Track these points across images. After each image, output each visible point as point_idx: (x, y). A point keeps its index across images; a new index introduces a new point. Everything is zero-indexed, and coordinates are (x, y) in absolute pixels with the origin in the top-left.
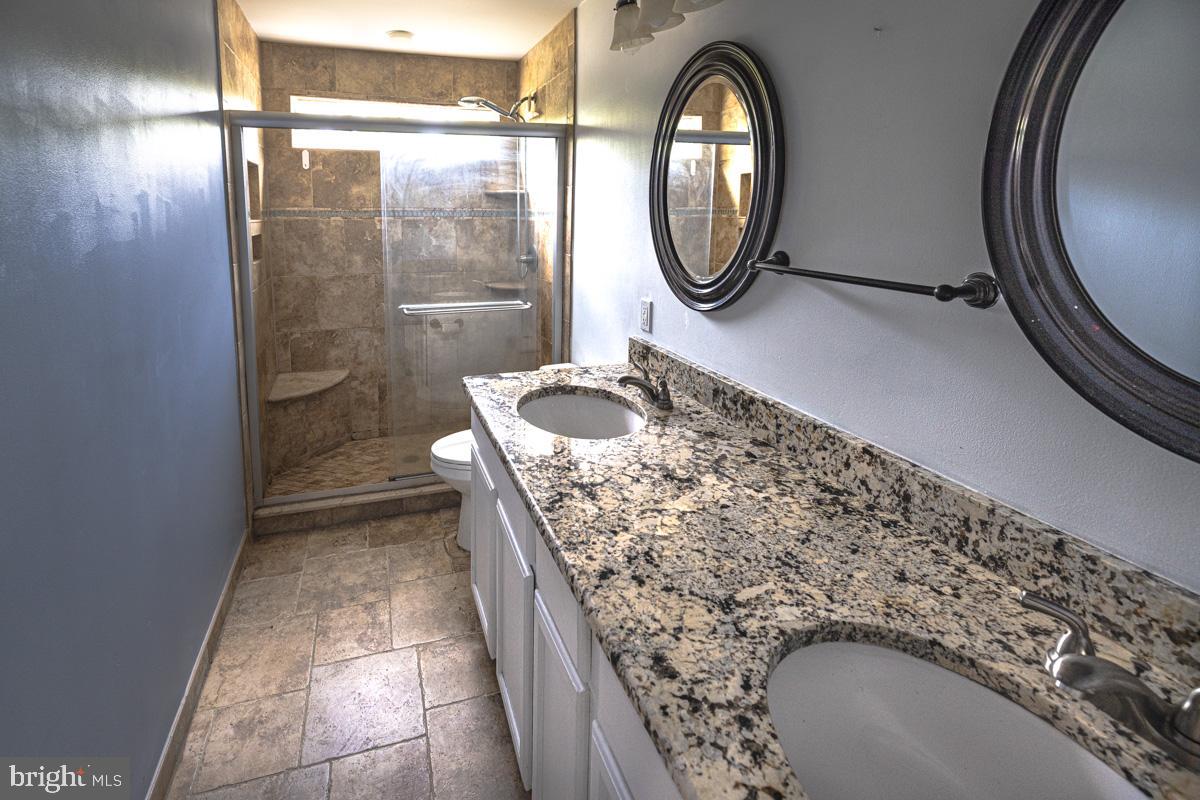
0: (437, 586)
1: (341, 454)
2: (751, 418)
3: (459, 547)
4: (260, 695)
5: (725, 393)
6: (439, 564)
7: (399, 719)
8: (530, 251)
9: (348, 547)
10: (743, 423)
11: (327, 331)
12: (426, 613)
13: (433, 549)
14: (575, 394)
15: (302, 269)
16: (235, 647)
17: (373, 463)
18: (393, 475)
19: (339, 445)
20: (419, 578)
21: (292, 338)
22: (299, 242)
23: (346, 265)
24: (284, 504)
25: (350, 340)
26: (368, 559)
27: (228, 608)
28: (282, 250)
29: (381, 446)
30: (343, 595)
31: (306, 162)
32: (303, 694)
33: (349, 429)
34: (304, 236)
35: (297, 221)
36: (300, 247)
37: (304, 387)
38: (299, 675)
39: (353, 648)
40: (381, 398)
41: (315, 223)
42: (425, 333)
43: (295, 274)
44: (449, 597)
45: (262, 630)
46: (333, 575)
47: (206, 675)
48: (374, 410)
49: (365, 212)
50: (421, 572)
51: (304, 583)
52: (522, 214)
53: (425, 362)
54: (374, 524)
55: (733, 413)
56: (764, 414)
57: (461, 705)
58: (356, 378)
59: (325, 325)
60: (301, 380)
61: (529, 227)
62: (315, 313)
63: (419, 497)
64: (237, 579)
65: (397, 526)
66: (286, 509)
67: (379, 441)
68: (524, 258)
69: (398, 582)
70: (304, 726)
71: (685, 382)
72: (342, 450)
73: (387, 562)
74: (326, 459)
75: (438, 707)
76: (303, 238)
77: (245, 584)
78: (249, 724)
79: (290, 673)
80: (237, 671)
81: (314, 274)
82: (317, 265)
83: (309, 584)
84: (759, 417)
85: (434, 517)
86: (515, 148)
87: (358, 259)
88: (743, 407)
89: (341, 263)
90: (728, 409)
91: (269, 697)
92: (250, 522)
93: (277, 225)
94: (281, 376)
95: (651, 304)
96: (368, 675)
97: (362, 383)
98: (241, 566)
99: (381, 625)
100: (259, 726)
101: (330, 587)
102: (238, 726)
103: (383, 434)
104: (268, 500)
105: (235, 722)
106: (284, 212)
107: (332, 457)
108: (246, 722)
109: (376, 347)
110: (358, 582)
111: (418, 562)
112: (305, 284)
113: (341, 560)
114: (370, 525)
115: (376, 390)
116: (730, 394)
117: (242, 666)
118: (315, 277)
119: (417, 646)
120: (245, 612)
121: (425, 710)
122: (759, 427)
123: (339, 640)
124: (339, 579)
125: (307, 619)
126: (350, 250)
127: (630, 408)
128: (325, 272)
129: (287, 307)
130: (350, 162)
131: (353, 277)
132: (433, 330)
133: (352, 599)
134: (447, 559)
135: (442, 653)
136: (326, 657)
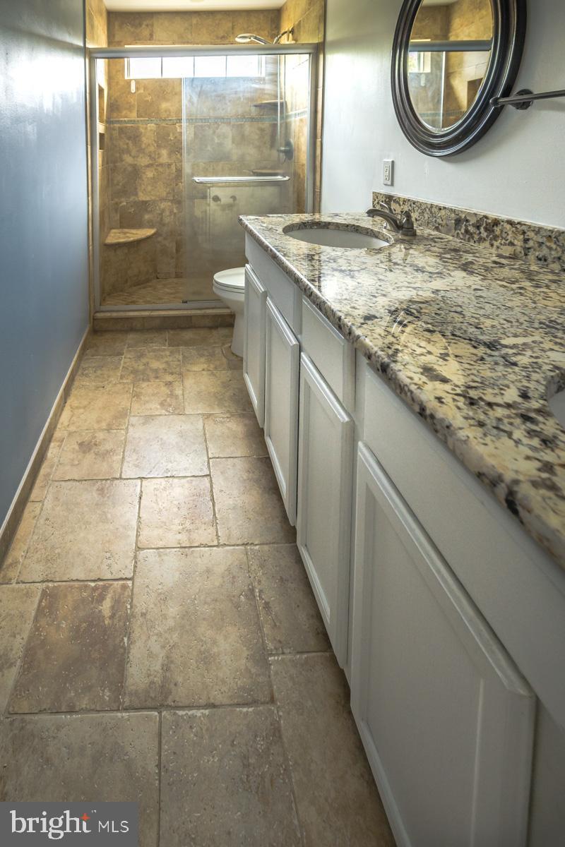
0: (217, 377)
1: (150, 286)
2: (495, 238)
3: (233, 353)
4: (95, 428)
5: (467, 221)
6: (218, 363)
7: (190, 461)
8: (288, 144)
9: (154, 345)
10: (487, 244)
11: (143, 201)
12: (209, 393)
13: (214, 352)
14: (328, 228)
15: (128, 159)
16: (80, 396)
17: (172, 294)
18: (185, 299)
19: (148, 281)
20: (203, 370)
21: (121, 205)
22: (127, 141)
23: (157, 156)
24: (114, 311)
25: (157, 208)
26: (168, 353)
27: (77, 371)
28: (116, 146)
29: (176, 283)
30: (151, 374)
31: (133, 89)
32: (123, 432)
33: (155, 271)
34: (131, 137)
35: (126, 127)
36: (127, 144)
37: (127, 237)
38: (121, 420)
39: (157, 409)
40: (177, 251)
41: (138, 128)
42: (209, 205)
43: (124, 163)
44: (225, 385)
45: (97, 388)
46: (144, 360)
47: (62, 410)
48: (173, 258)
49: (170, 120)
50: (205, 366)
51: (125, 363)
52: (282, 118)
53: (208, 226)
54: (172, 332)
55: (476, 237)
56: (510, 233)
57: (236, 460)
58: (161, 235)
59: (142, 197)
60: (125, 233)
61: (287, 126)
62: (136, 189)
63: (204, 316)
64: (83, 354)
65: (188, 335)
66: (115, 315)
67: (175, 280)
68: (283, 148)
69: (188, 370)
70: (124, 452)
71: (426, 218)
72: (150, 284)
73: (181, 357)
74: (140, 288)
75: (218, 458)
76: (129, 138)
77: (87, 359)
78: (88, 444)
79: (116, 418)
80: (82, 410)
81: (136, 163)
82: (137, 157)
83: (128, 364)
84: (504, 235)
85: (214, 332)
86: (276, 63)
87: (164, 152)
88: (486, 229)
89: (153, 156)
90: (471, 234)
91: (101, 430)
92: (92, 320)
93: (114, 130)
94: (113, 231)
95: (393, 162)
96: (167, 427)
97: (165, 239)
98: (84, 348)
99: (177, 397)
100: (95, 447)
101: (141, 367)
102: (81, 444)
103: (178, 276)
104: (103, 308)
105: (79, 442)
106: (118, 122)
107: (144, 288)
108: (86, 443)
109: (175, 213)
110: (161, 367)
111: (203, 360)
112: (130, 169)
113: (149, 352)
114: (169, 333)
115: (174, 244)
116: (473, 221)
117: (85, 407)
118: (136, 165)
119: (203, 415)
120: (87, 375)
121: (209, 459)
122: (505, 244)
123: (147, 402)
124: (148, 363)
125: (126, 385)
126: (159, 146)
127: (377, 237)
128: (143, 161)
129: (118, 185)
130: (161, 87)
131: (161, 165)
132: (215, 203)
133: (157, 378)
134: (224, 360)
135: (221, 422)
136: (139, 411)
